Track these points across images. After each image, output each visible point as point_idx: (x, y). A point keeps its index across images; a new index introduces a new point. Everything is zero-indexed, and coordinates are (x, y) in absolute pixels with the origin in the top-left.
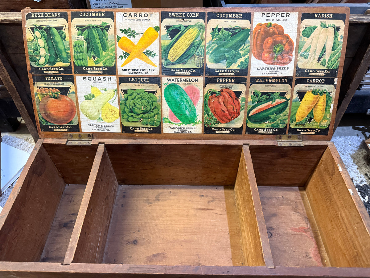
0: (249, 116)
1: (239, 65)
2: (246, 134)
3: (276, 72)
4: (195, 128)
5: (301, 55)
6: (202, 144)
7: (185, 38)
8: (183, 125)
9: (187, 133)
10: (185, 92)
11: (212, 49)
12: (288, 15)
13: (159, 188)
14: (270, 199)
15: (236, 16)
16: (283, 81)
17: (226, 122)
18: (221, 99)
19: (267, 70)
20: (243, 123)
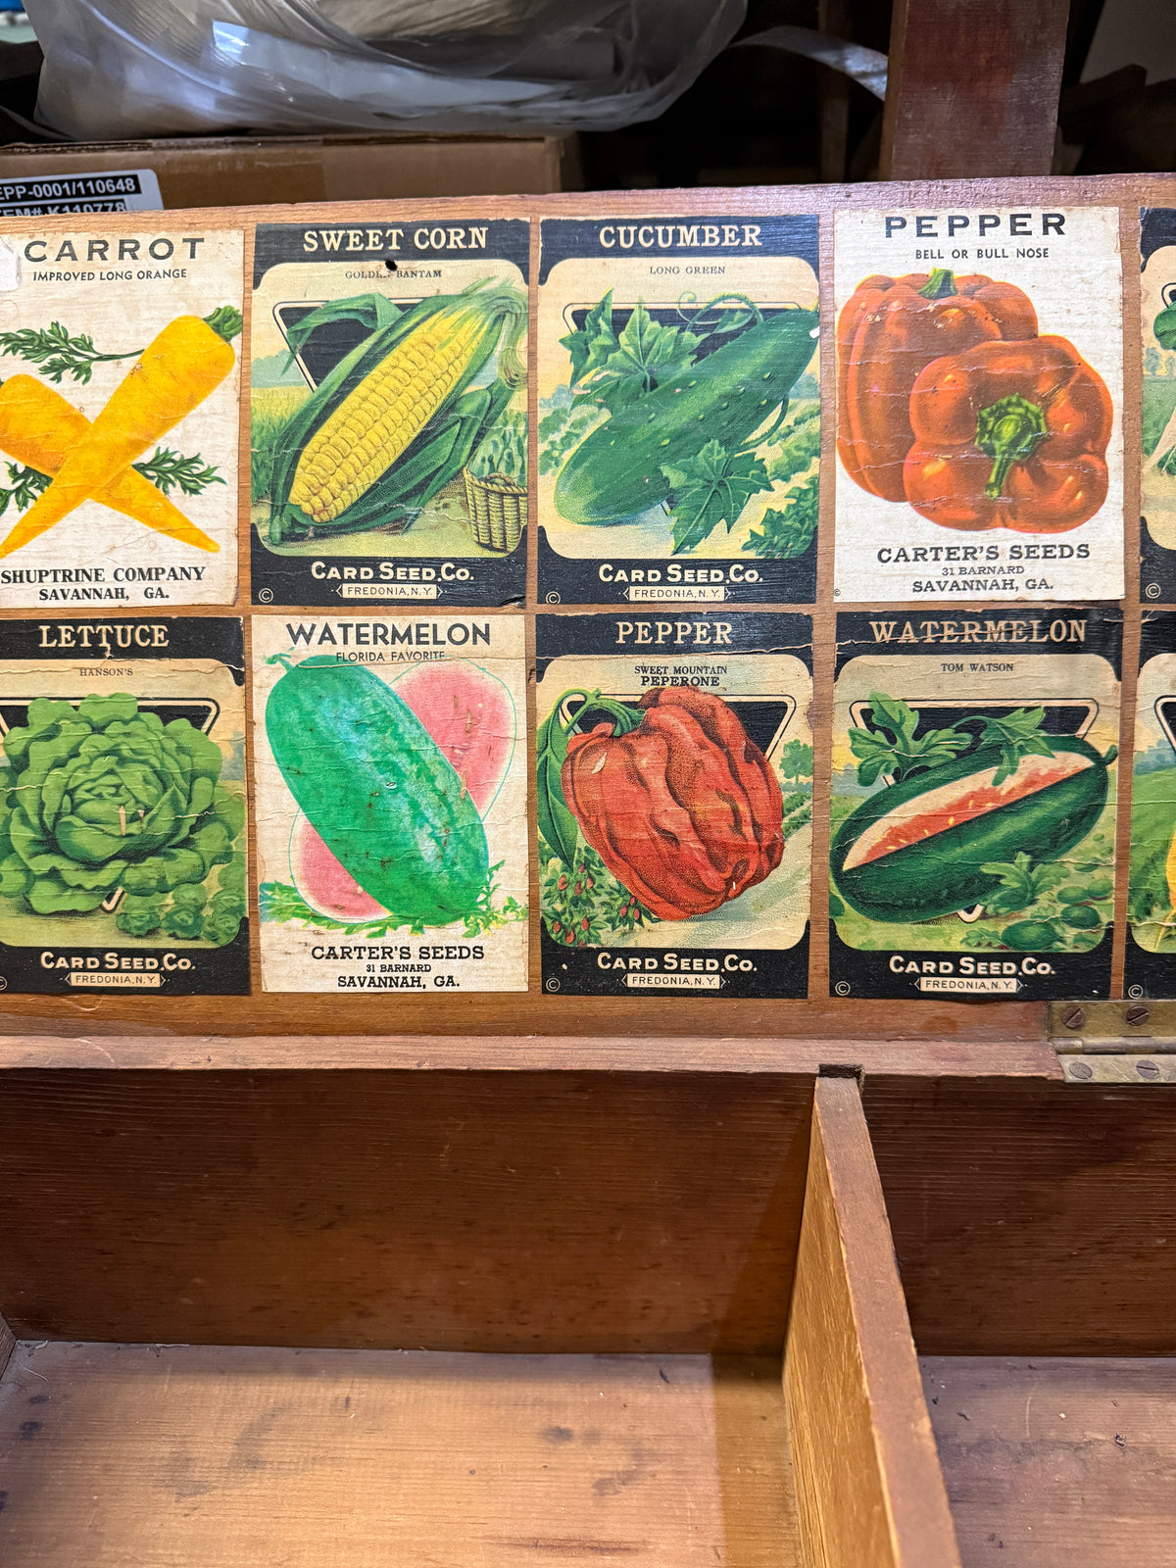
0: (846, 866)
1: (753, 534)
2: (833, 993)
3: (1008, 577)
4: (478, 952)
5: (1161, 464)
6: (527, 1065)
7: (400, 373)
8: (401, 936)
9: (431, 988)
10: (408, 713)
11: (578, 436)
12: (1057, 226)
13: (276, 1370)
14: (1032, 1454)
15: (722, 235)
16: (1058, 634)
17: (690, 913)
18: (648, 757)
19: (948, 564)
20: (804, 916)
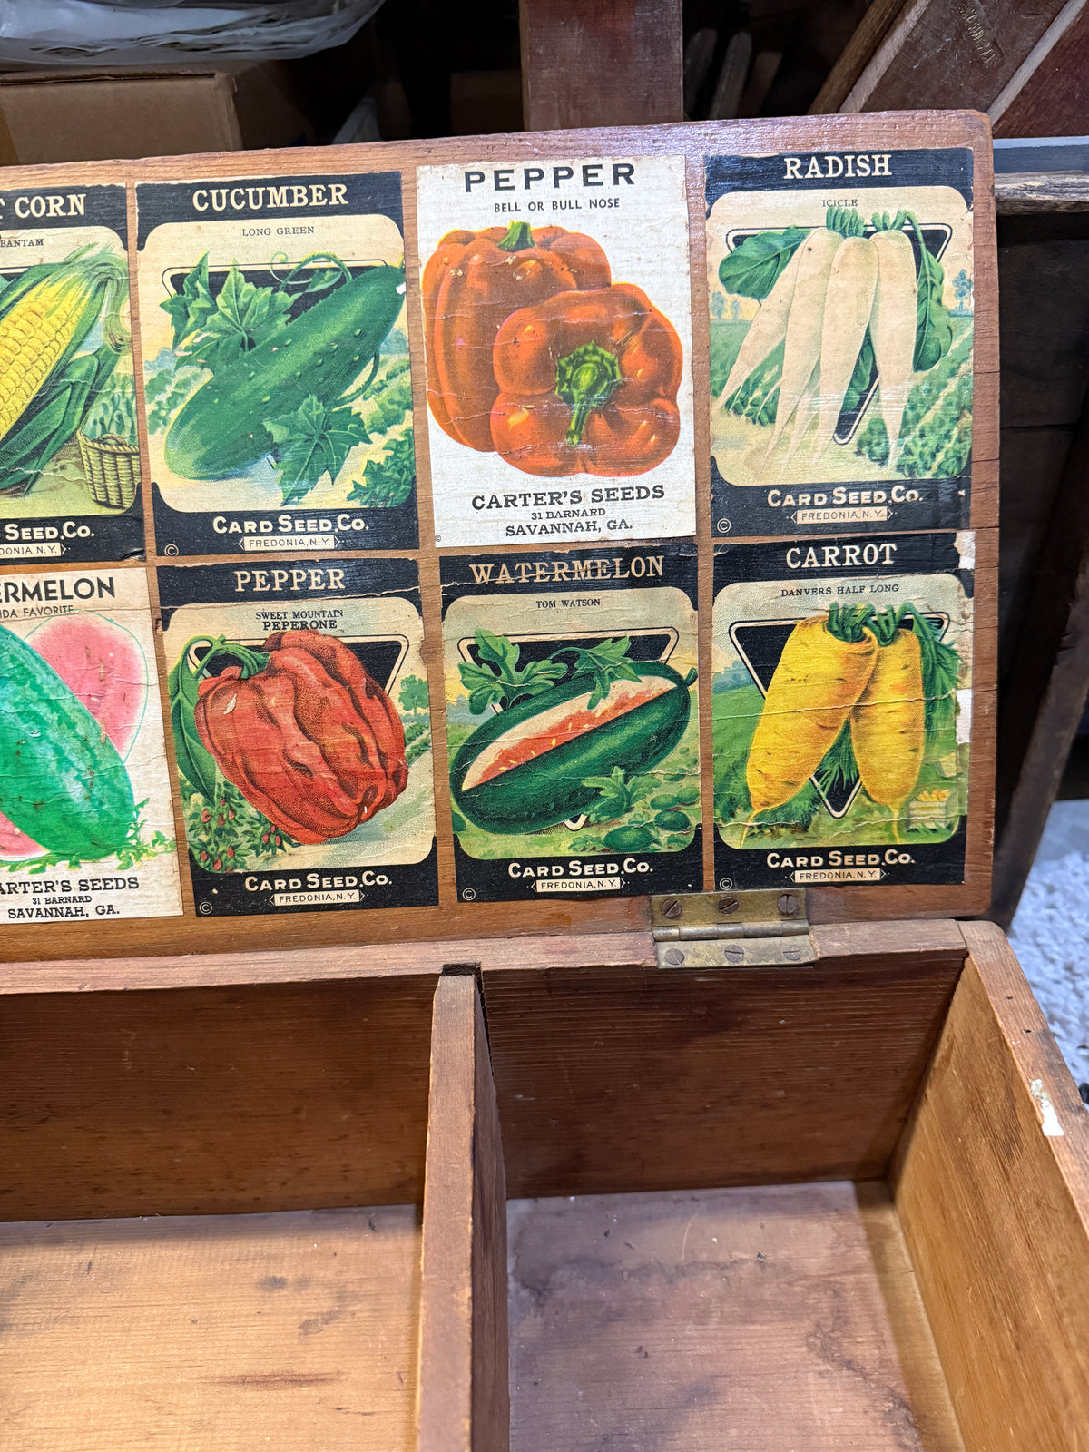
0: (464, 788)
1: (357, 485)
2: (461, 899)
3: (590, 519)
4: (133, 883)
5: (728, 404)
6: (179, 983)
7: (10, 343)
8: (60, 871)
9: (94, 916)
10: (43, 665)
11: (182, 395)
12: (627, 176)
14: (684, 1275)
15: (309, 195)
16: (638, 571)
17: (325, 836)
18: (276, 697)
19: (536, 510)
20: (431, 833)
